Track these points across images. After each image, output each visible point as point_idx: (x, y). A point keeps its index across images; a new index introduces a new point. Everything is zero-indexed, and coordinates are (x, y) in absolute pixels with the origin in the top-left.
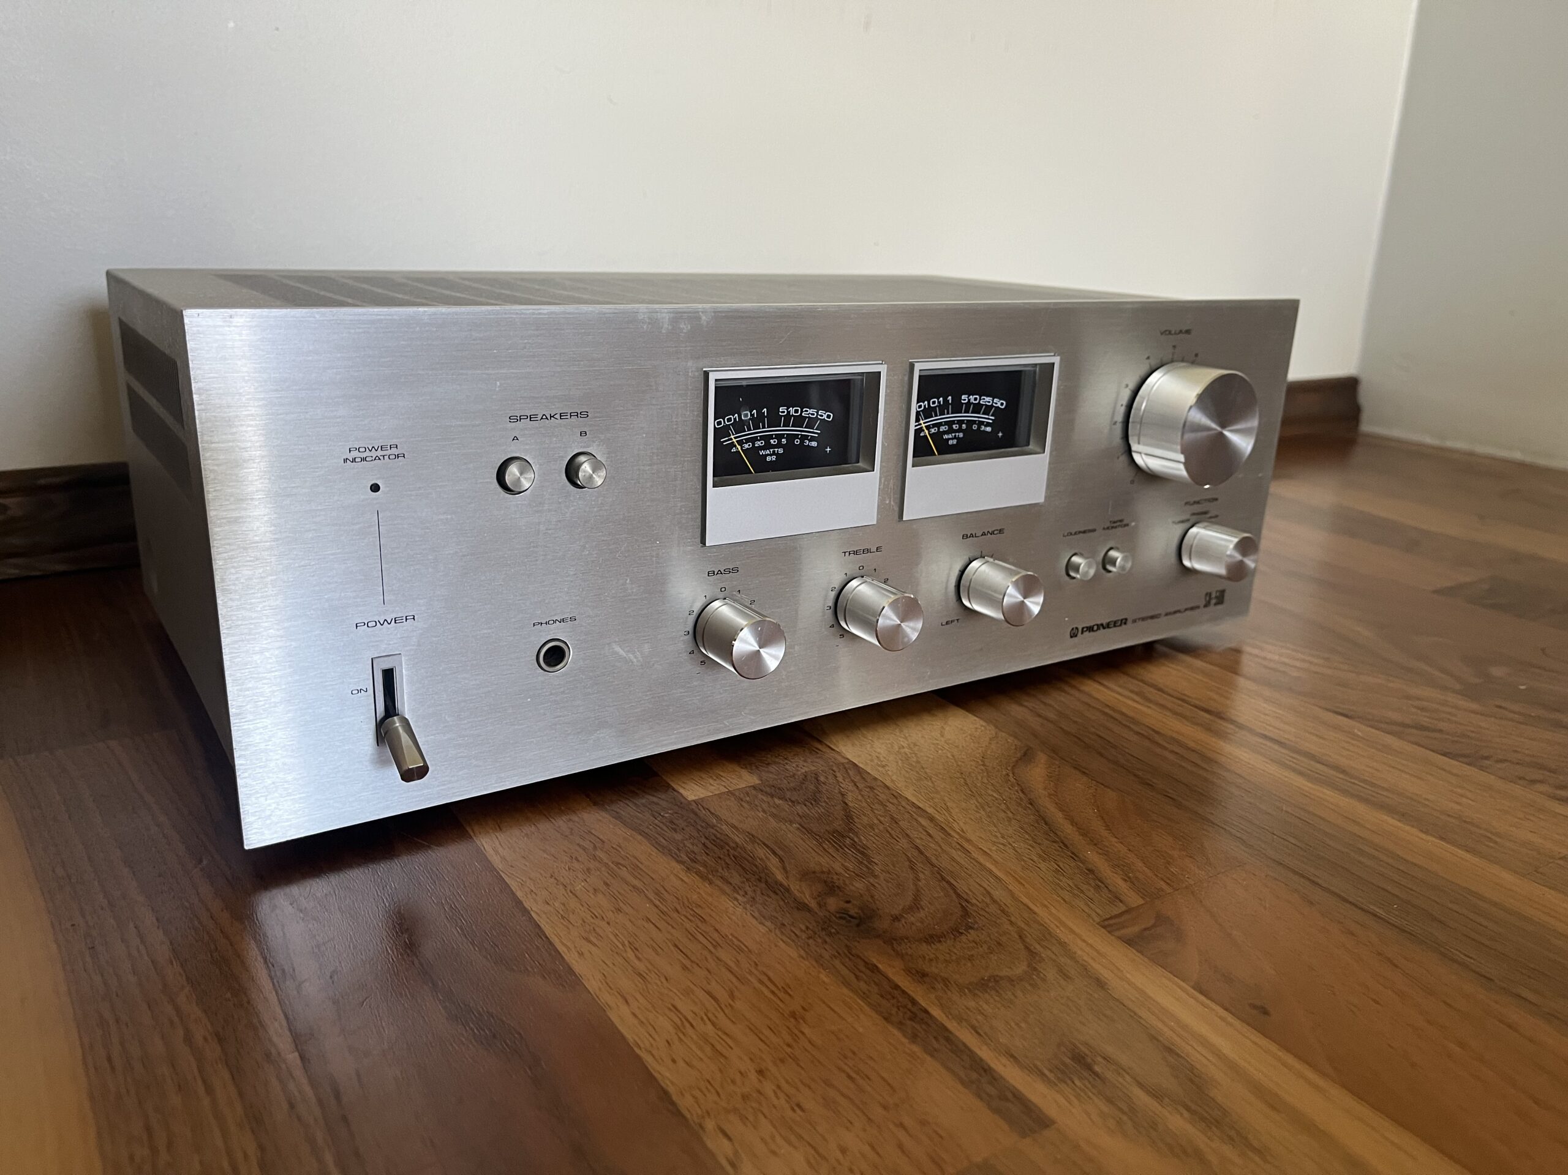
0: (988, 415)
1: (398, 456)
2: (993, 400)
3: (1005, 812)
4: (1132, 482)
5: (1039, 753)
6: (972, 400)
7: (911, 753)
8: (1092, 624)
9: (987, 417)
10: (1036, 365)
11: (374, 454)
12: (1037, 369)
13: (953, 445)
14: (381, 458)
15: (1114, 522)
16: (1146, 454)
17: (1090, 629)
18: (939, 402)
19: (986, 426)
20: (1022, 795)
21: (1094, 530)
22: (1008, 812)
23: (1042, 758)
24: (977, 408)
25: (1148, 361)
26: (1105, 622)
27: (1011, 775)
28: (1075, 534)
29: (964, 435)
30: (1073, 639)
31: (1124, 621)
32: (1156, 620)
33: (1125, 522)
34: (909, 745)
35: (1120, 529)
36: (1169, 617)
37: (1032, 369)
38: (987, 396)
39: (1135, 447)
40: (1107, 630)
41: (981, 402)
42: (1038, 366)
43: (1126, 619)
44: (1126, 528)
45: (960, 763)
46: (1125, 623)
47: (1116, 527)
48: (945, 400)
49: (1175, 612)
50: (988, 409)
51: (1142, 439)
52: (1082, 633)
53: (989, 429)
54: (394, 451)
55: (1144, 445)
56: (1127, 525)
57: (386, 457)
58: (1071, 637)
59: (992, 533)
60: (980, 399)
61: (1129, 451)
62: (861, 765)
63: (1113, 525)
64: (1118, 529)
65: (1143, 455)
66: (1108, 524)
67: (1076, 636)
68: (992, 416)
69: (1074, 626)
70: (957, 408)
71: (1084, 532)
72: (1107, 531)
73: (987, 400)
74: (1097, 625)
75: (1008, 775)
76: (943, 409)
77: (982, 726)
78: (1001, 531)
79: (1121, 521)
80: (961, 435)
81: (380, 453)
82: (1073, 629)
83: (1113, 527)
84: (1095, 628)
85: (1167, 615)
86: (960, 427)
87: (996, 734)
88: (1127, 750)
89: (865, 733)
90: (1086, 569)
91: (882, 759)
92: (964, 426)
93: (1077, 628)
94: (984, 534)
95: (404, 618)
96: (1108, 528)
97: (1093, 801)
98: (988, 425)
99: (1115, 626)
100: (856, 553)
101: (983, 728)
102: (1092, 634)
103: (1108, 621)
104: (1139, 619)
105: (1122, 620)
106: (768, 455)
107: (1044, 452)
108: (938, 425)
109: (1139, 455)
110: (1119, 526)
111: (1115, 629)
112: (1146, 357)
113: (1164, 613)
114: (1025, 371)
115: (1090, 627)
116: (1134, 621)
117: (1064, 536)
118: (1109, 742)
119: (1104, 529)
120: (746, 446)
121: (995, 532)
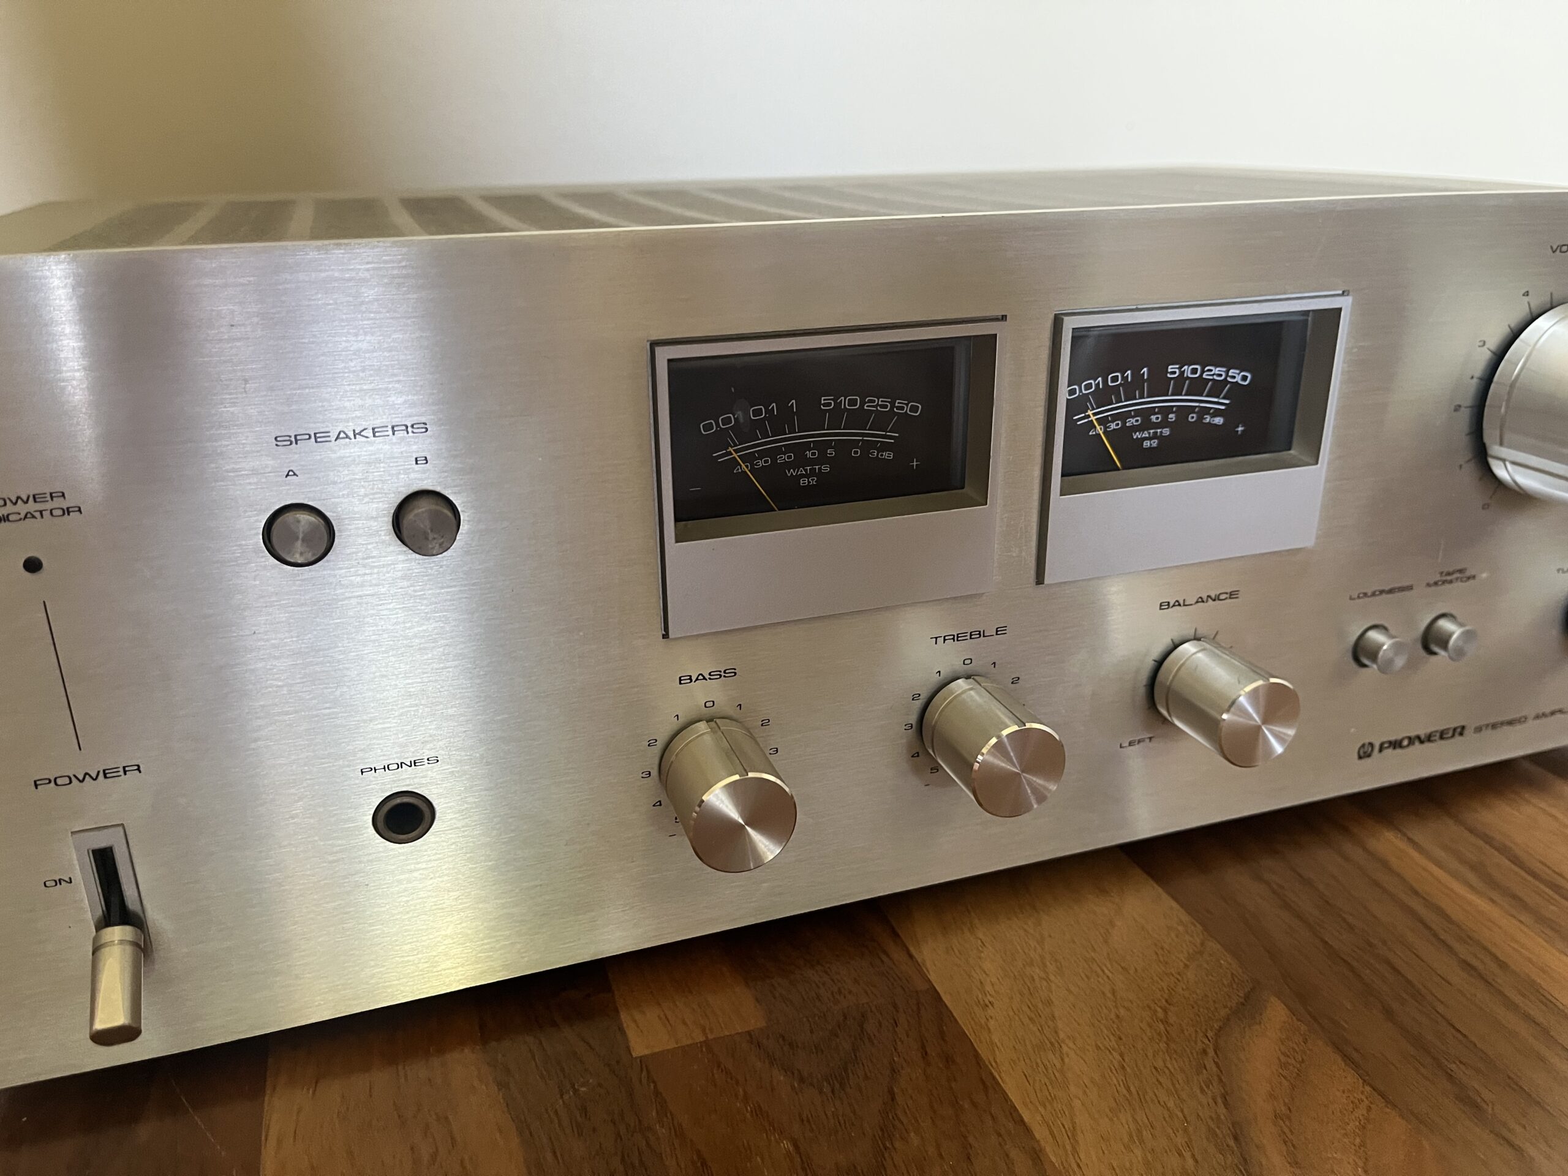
0: (1218, 397)
1: (67, 511)
2: (1227, 372)
3: (1180, 1154)
4: (1486, 506)
5: (1273, 999)
6: (1188, 373)
7: (1041, 978)
8: (1399, 737)
9: (1216, 400)
10: (1309, 311)
11: (22, 509)
12: (1310, 319)
13: (1151, 448)
14: (37, 515)
15: (1449, 574)
16: (1514, 463)
17: (1396, 744)
18: (1125, 378)
19: (1214, 415)
20: (1222, 1110)
21: (1410, 588)
22: (1187, 1155)
23: (1276, 1013)
24: (1198, 386)
25: (1526, 299)
26: (1422, 732)
27: (1211, 1052)
28: (1374, 594)
29: (1171, 431)
30: (1363, 761)
31: (1461, 731)
32: (1518, 727)
33: (1468, 574)
34: (1042, 957)
35: (1460, 584)
36: (1544, 720)
37: (1302, 318)
38: (1216, 366)
39: (1495, 449)
40: (1427, 745)
41: (1204, 376)
42: (1311, 314)
43: (1463, 728)
44: (1471, 581)
45: (1122, 1012)
46: (1461, 734)
47: (1451, 582)
48: (1137, 375)
49: (1553, 713)
50: (1217, 388)
51: (1507, 437)
52: (1381, 750)
53: (1219, 421)
54: (58, 503)
55: (1510, 447)
56: (1474, 577)
57: (46, 514)
58: (1360, 758)
59: (1217, 598)
60: (1203, 372)
61: (1481, 455)
62: (946, 999)
63: (1444, 578)
64: (1455, 585)
65: (1508, 464)
66: (1438, 578)
67: (1369, 756)
68: (1224, 398)
69: (1367, 741)
70: (1159, 386)
71: (1391, 591)
72: (1433, 588)
73: (1216, 372)
74: (1410, 738)
75: (1205, 1052)
76: (1131, 390)
77: (1181, 922)
78: (1232, 595)
79: (1461, 571)
80: (1166, 432)
81: (32, 506)
82: (1363, 746)
83: (1444, 582)
84: (1405, 743)
85: (1537, 717)
86: (1166, 417)
87: (1202, 944)
88: (1441, 1008)
89: (976, 921)
90: (1391, 654)
91: (988, 988)
92: (1172, 417)
93: (1371, 745)
94: (1201, 600)
95: (121, 770)
96: (1436, 584)
97: (1358, 1141)
98: (1217, 413)
99: (1442, 738)
100: (956, 638)
101: (1180, 928)
102: (1399, 751)
103: (1429, 731)
104: (1487, 726)
105: (1455, 730)
106: (802, 476)
107: (1317, 463)
108: (1123, 417)
109: (1501, 463)
110: (1457, 579)
111: (1443, 742)
112: (1524, 291)
113: (1533, 714)
114: (1289, 322)
115: (1396, 741)
116: (1478, 729)
117: (1351, 598)
118: (1409, 982)
119: (1428, 585)
120: (761, 463)
121: (1222, 597)
